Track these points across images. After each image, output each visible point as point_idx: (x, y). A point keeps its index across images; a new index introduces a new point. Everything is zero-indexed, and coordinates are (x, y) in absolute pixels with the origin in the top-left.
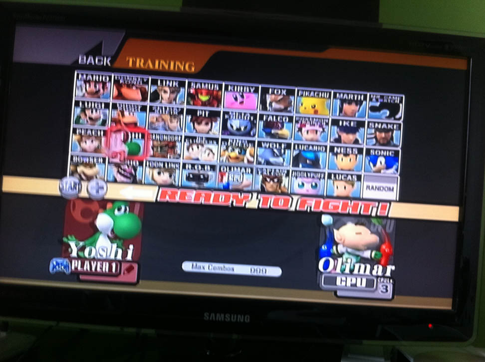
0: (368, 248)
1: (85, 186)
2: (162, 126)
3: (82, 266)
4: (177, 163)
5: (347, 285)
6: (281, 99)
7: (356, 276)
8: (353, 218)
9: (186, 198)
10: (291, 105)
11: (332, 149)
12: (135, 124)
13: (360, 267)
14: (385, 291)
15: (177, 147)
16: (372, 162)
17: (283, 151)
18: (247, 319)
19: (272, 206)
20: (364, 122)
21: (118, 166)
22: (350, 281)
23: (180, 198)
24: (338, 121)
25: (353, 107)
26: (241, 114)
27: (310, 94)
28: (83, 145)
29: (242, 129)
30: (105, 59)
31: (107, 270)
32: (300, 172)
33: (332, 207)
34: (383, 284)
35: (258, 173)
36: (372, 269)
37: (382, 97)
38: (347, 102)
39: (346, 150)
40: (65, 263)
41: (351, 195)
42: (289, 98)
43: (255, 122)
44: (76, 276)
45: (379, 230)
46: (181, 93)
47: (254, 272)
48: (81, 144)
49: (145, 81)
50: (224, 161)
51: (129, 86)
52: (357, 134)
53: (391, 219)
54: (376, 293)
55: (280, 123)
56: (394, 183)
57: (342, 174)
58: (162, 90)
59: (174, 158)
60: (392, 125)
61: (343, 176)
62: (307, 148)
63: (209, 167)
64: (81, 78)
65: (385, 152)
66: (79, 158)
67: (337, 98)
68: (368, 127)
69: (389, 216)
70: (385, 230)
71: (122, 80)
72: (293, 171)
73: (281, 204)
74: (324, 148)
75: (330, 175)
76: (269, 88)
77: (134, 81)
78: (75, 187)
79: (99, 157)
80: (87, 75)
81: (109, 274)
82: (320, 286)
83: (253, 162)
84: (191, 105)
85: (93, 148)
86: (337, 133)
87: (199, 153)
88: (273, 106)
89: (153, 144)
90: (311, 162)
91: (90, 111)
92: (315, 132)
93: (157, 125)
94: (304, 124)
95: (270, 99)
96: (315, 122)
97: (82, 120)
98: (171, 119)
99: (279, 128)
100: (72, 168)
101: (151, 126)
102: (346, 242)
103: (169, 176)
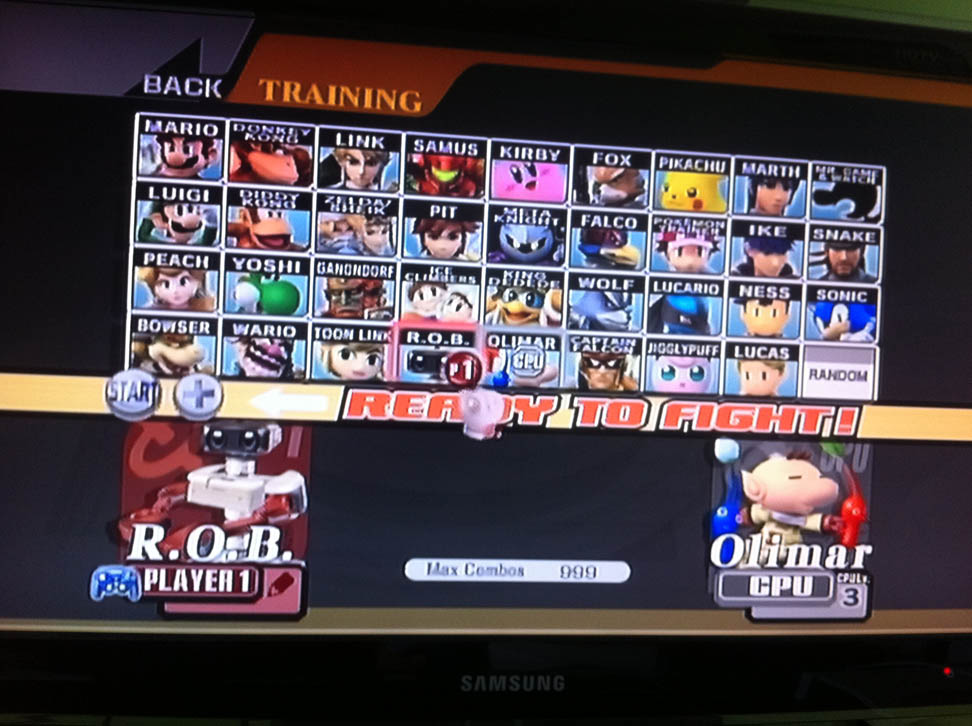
0: (815, 511)
1: (168, 390)
2: (349, 240)
3: (170, 581)
4: (386, 329)
5: (773, 594)
6: (620, 176)
7: (793, 574)
8: (781, 444)
9: (410, 411)
10: (643, 192)
11: (734, 288)
12: (285, 238)
13: (799, 550)
14: (851, 601)
15: (385, 292)
16: (823, 318)
17: (626, 295)
18: (560, 683)
19: (604, 422)
20: (802, 227)
21: (247, 340)
22: (779, 583)
23: (394, 413)
24: (748, 224)
25: (779, 193)
26: (529, 211)
27: (683, 164)
28: (161, 290)
29: (534, 246)
30: (208, 81)
31: (229, 589)
32: (667, 341)
33: (738, 421)
34: (849, 586)
35: (572, 345)
36: (824, 555)
37: (839, 171)
38: (766, 181)
39: (766, 293)
40: (127, 577)
41: (777, 394)
42: (638, 174)
43: (563, 229)
44: (155, 604)
45: (839, 469)
46: (390, 163)
47: (569, 575)
48: (157, 289)
49: (305, 133)
50: (494, 321)
51: (268, 148)
52: (788, 253)
53: (864, 441)
54: (834, 606)
55: (618, 231)
56: (869, 363)
57: (757, 346)
58: (346, 155)
59: (377, 319)
60: (861, 233)
61: (760, 350)
62: (679, 288)
63: (460, 337)
64: (150, 129)
65: (848, 293)
66: (152, 323)
67: (743, 172)
68: (811, 239)
69: (859, 436)
70: (850, 466)
71: (250, 133)
72: (649, 341)
73: (624, 416)
74: (717, 287)
75: (730, 347)
76: (592, 151)
77: (280, 134)
78: (144, 394)
79: (199, 320)
80: (165, 121)
81: (236, 596)
82: (715, 599)
83: (559, 323)
84: (414, 192)
85: (186, 299)
86: (746, 252)
87: (435, 305)
88: (603, 193)
89: (328, 285)
90: (689, 321)
91: (176, 207)
92: (697, 250)
93: (336, 239)
94: (671, 232)
95: (596, 176)
96: (696, 227)
97: (157, 232)
98: (369, 225)
99: (617, 243)
100: (136, 346)
101: (324, 244)
102: (768, 498)
103: (368, 361)
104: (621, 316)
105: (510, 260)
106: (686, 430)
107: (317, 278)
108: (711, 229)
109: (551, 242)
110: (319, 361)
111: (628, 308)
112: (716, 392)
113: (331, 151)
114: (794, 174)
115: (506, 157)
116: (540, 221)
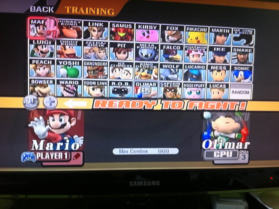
0: (233, 132)
2: (93, 55)
3: (44, 156)
4: (105, 81)
5: (221, 157)
6: (175, 33)
7: (226, 151)
8: (223, 113)
9: (113, 105)
10: (182, 38)
11: (209, 67)
12: (74, 54)
13: (228, 144)
14: (244, 158)
15: (105, 70)
16: (236, 75)
17: (177, 70)
18: (158, 183)
19: (171, 108)
20: (230, 48)
21: (64, 85)
22: (222, 153)
23: (108, 106)
24: (214, 47)
25: (223, 38)
26: (147, 45)
27: (194, 29)
28: (38, 71)
29: (149, 55)
30: (49, 8)
31: (62, 158)
32: (189, 83)
33: (210, 107)
34: (243, 154)
35: (161, 85)
36: (236, 145)
37: (241, 30)
38: (219, 34)
39: (219, 68)
40: (32, 155)
41: (222, 98)
42: (180, 33)
43: (158, 50)
44: (40, 163)
45: (240, 120)
46: (105, 31)
47: (161, 152)
48: (37, 71)
49: (79, 23)
50: (138, 78)
51: (68, 27)
52: (226, 56)
53: (248, 112)
54: (238, 160)
55: (175, 50)
56: (250, 88)
57: (216, 84)
58: (92, 29)
59: (103, 78)
60: (248, 50)
61: (217, 85)
62: (193, 67)
63: (128, 83)
64: (33, 23)
65: (244, 68)
66: (36, 81)
67: (212, 31)
68: (233, 51)
69: (247, 110)
70: (244, 119)
71: (63, 23)
72: (184, 83)
73: (177, 106)
74: (204, 67)
75: (208, 85)
76: (166, 26)
77: (72, 23)
78: (34, 102)
79: (50, 80)
80: (37, 20)
81: (64, 160)
82: (204, 158)
84: (113, 40)
85: (45, 74)
86: (213, 56)
87: (120, 74)
88: (170, 39)
89: (88, 68)
90: (196, 77)
91: (41, 46)
92: (198, 56)
93: (89, 55)
94: (190, 50)
95: (168, 33)
96: (198, 49)
97: (36, 54)
98: (99, 50)
99: (174, 54)
100: (31, 88)
101: (86, 56)
102: (219, 129)
103: (100, 91)
104: (176, 76)
105: (142, 60)
106: (195, 109)
107: (84, 67)
109: (154, 54)
110: (86, 91)
111: (178, 74)
112: (204, 98)
113: (87, 28)
114: (228, 32)
115: (140, 28)
116: (151, 48)
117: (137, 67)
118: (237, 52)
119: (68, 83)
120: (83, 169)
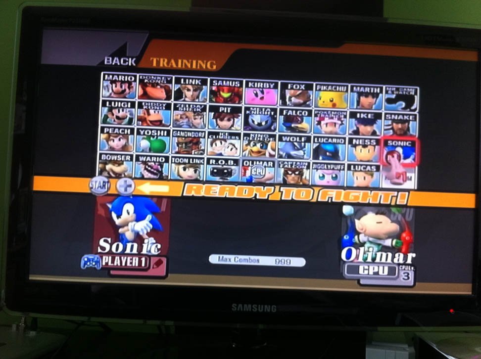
0: (389, 238)
1: (113, 184)
2: (186, 122)
3: (113, 262)
4: (202, 158)
5: (370, 274)
6: (300, 94)
7: (379, 265)
8: (372, 208)
9: (211, 192)
10: (310, 100)
11: (351, 140)
12: (161, 121)
13: (382, 255)
14: (406, 278)
15: (201, 143)
17: (303, 144)
18: (274, 309)
19: (294, 198)
20: (381, 114)
21: (145, 163)
22: (372, 269)
23: (204, 193)
24: (356, 113)
25: (370, 99)
26: (261, 109)
27: (328, 88)
28: (111, 143)
29: (263, 123)
30: (130, 59)
31: (137, 265)
32: (321, 163)
33: (353, 198)
34: (405, 271)
35: (280, 165)
36: (393, 257)
37: (397, 89)
38: (364, 94)
39: (365, 142)
40: (96, 259)
41: (370, 186)
42: (308, 92)
43: (275, 116)
44: (106, 271)
45: (399, 219)
46: (203, 90)
47: (279, 263)
48: (109, 143)
49: (169, 79)
50: (247, 155)
51: (154, 85)
52: (375, 125)
53: (410, 207)
54: (398, 279)
55: (300, 117)
56: (412, 172)
57: (361, 165)
58: (185, 87)
59: (198, 154)
60: (408, 116)
61: (362, 167)
62: (326, 140)
63: (232, 162)
65: (402, 142)
66: (107, 156)
67: (354, 91)
68: (385, 119)
69: (409, 204)
70: (405, 218)
72: (313, 163)
73: (303, 195)
74: (343, 140)
75: (349, 166)
76: (287, 84)
77: (159, 80)
78: (104, 186)
79: (126, 155)
80: (113, 75)
81: (139, 268)
82: (344, 275)
83: (274, 156)
84: (213, 102)
85: (121, 146)
86: (356, 125)
88: (293, 101)
89: (178, 140)
90: (331, 155)
91: (117, 110)
92: (334, 125)
93: (181, 122)
94: (323, 117)
95: (290, 94)
96: (334, 115)
97: (110, 120)
98: (194, 116)
99: (299, 122)
100: (101, 166)
101: (176, 124)
102: (367, 232)
103: (194, 172)
104: (301, 153)
105: (253, 129)
106: (330, 201)
107: (173, 138)
108: (340, 115)
109: (271, 122)
110: (174, 172)
111: (304, 149)
112: (343, 185)
113: (179, 86)
115: (251, 87)
116: (266, 113)
117: (247, 138)
118: (391, 119)
119: (150, 160)
120: (166, 282)
